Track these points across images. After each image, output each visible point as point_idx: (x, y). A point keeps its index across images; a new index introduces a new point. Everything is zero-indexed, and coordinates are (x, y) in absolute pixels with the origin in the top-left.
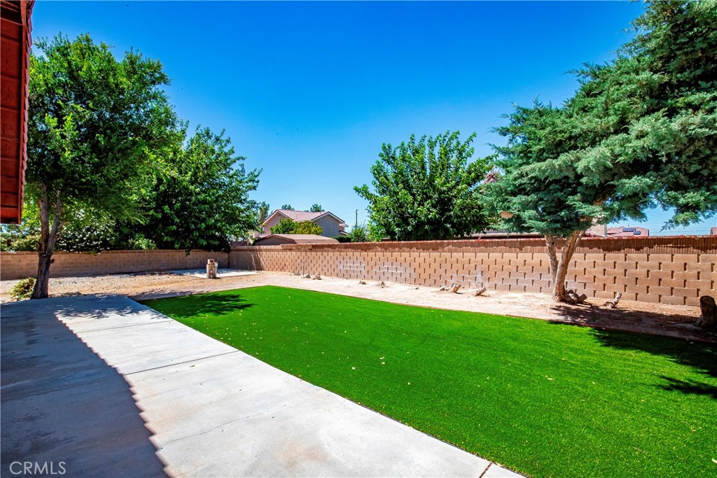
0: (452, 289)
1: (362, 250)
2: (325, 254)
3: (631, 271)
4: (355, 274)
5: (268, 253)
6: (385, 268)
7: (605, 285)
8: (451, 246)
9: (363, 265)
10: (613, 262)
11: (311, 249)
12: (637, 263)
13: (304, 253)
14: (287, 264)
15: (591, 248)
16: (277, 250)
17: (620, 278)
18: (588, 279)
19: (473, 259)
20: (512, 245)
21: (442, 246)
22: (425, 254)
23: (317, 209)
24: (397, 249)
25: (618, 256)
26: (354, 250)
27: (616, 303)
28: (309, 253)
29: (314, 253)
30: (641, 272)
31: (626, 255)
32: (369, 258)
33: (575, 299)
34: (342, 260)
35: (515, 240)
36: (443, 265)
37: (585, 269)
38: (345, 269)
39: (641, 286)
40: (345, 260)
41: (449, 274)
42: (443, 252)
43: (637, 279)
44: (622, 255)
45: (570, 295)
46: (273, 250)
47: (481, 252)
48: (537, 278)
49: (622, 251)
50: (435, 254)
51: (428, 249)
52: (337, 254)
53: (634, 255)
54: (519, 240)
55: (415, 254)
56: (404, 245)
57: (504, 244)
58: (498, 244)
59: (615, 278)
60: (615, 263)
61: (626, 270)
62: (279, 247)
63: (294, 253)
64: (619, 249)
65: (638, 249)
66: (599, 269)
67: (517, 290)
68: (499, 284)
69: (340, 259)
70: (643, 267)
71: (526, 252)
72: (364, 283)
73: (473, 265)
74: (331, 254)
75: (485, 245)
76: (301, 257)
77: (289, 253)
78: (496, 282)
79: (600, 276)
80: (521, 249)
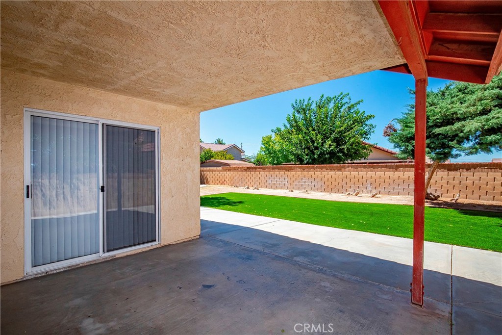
0: (355, 194)
1: (286, 170)
2: (258, 173)
3: (463, 182)
4: (281, 186)
5: (211, 172)
6: (303, 182)
7: (448, 190)
8: (350, 168)
9: (286, 180)
10: (453, 177)
11: (246, 170)
12: (467, 177)
13: (240, 173)
14: (227, 180)
15: (440, 169)
16: (218, 171)
17: (457, 186)
18: (438, 187)
19: (365, 176)
20: (390, 167)
21: (344, 168)
22: (332, 173)
23: (220, 142)
24: (312, 170)
25: (456, 174)
26: (279, 170)
27: (457, 200)
28: (244, 173)
29: (248, 173)
30: (469, 182)
31: (461, 173)
32: (291, 176)
33: (433, 197)
34: (270, 177)
35: (393, 164)
36: (345, 179)
37: (436, 181)
38: (273, 183)
39: (469, 191)
40: (273, 177)
41: (348, 185)
42: (345, 171)
43: (467, 186)
44: (458, 173)
45: (431, 195)
46: (215, 171)
47: (370, 171)
48: (406, 187)
49: (458, 171)
50: (338, 173)
51: (334, 170)
52: (267, 173)
53: (465, 173)
54: (395, 164)
55: (325, 173)
56: (317, 167)
57: (386, 167)
58: (382, 167)
59: (454, 186)
60: (454, 177)
61: (460, 182)
62: (220, 168)
63: (232, 172)
64: (457, 170)
65: (468, 170)
66: (445, 181)
67: (394, 194)
68: (382, 190)
69: (269, 176)
70: (470, 180)
71: (400, 171)
72: (292, 191)
73: (365, 179)
74: (262, 173)
75: (373, 167)
76: (238, 175)
77: (228, 172)
78: (380, 190)
79: (445, 185)
80: (397, 170)
